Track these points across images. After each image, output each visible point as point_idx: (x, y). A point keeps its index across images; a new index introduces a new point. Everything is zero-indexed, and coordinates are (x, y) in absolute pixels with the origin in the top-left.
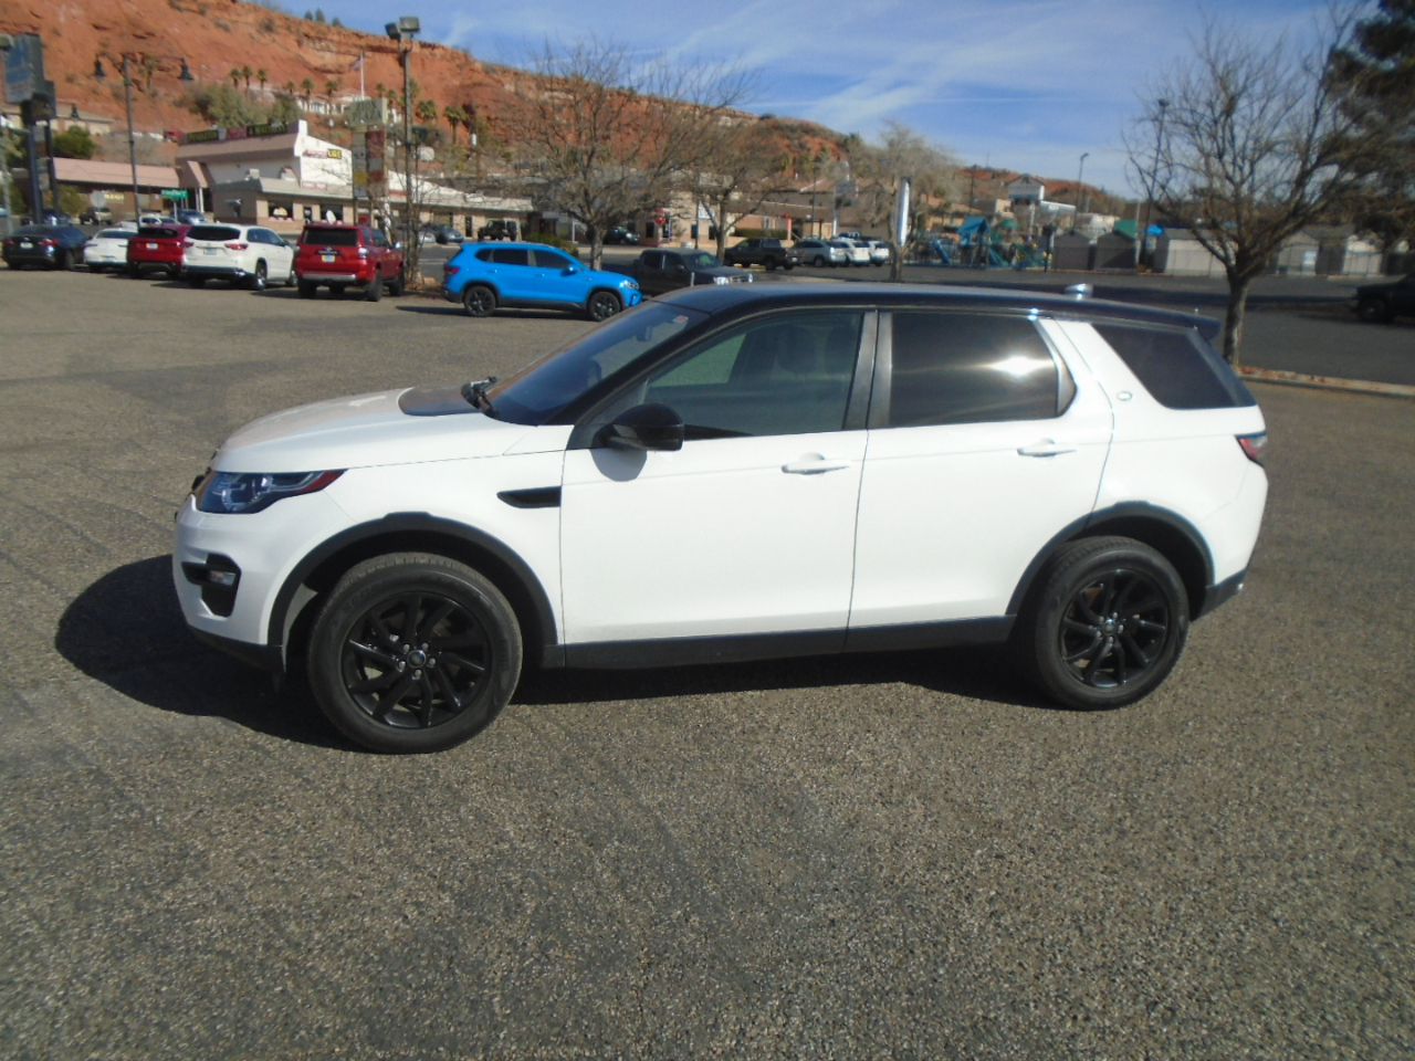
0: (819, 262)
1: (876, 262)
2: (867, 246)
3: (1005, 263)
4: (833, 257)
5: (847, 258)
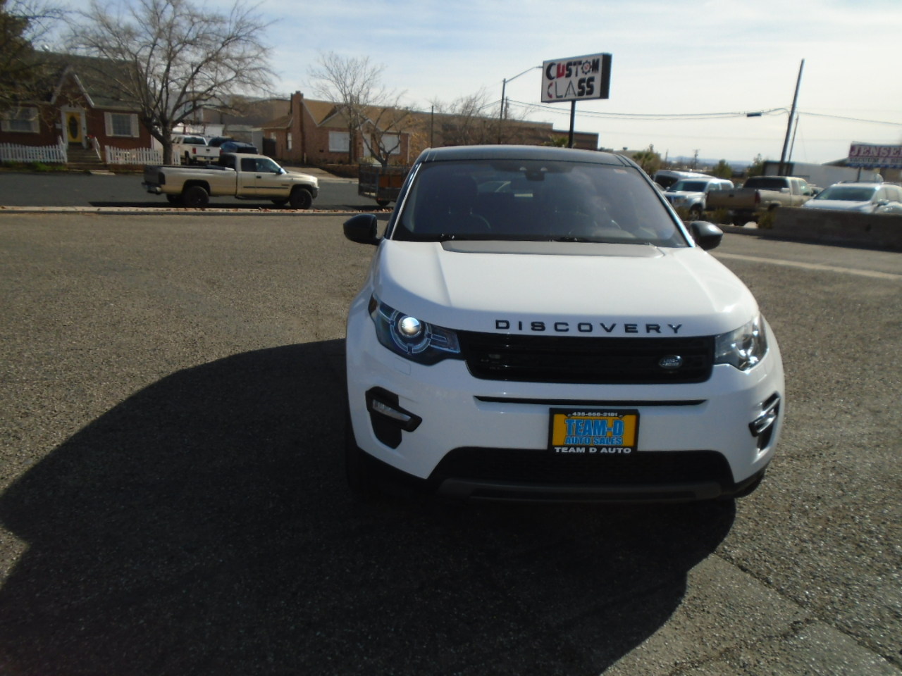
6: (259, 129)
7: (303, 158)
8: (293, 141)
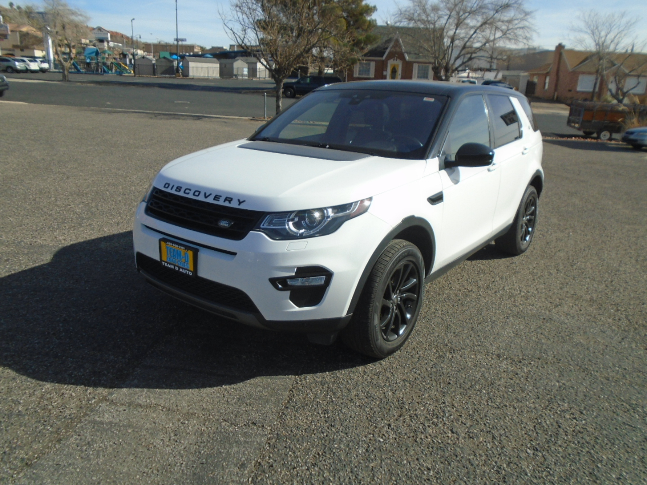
0: (10, 70)
1: (42, 71)
2: (36, 61)
3: (110, 72)
4: (18, 67)
5: (27, 69)
6: (526, 74)
7: (554, 96)
8: (549, 84)
